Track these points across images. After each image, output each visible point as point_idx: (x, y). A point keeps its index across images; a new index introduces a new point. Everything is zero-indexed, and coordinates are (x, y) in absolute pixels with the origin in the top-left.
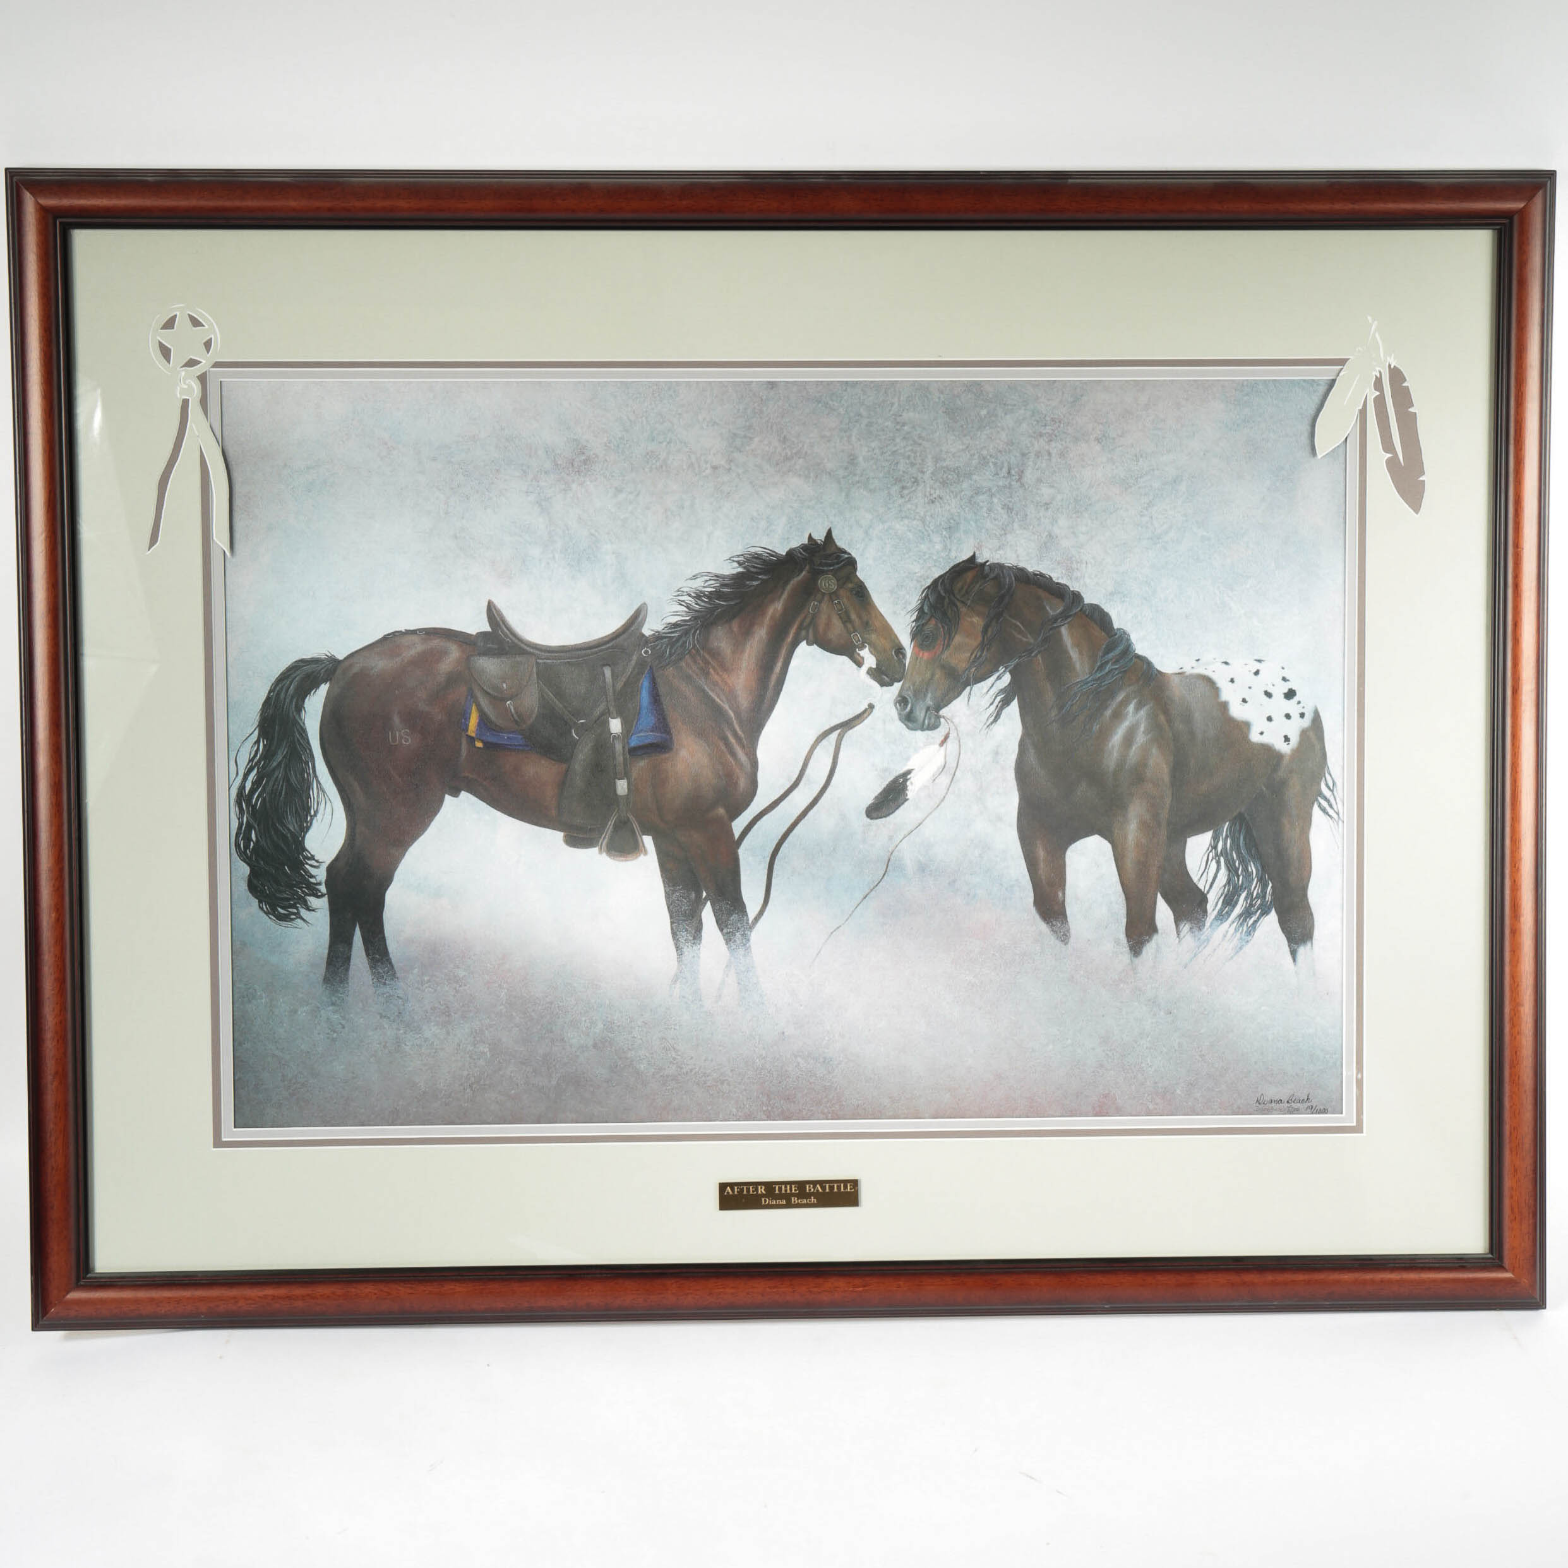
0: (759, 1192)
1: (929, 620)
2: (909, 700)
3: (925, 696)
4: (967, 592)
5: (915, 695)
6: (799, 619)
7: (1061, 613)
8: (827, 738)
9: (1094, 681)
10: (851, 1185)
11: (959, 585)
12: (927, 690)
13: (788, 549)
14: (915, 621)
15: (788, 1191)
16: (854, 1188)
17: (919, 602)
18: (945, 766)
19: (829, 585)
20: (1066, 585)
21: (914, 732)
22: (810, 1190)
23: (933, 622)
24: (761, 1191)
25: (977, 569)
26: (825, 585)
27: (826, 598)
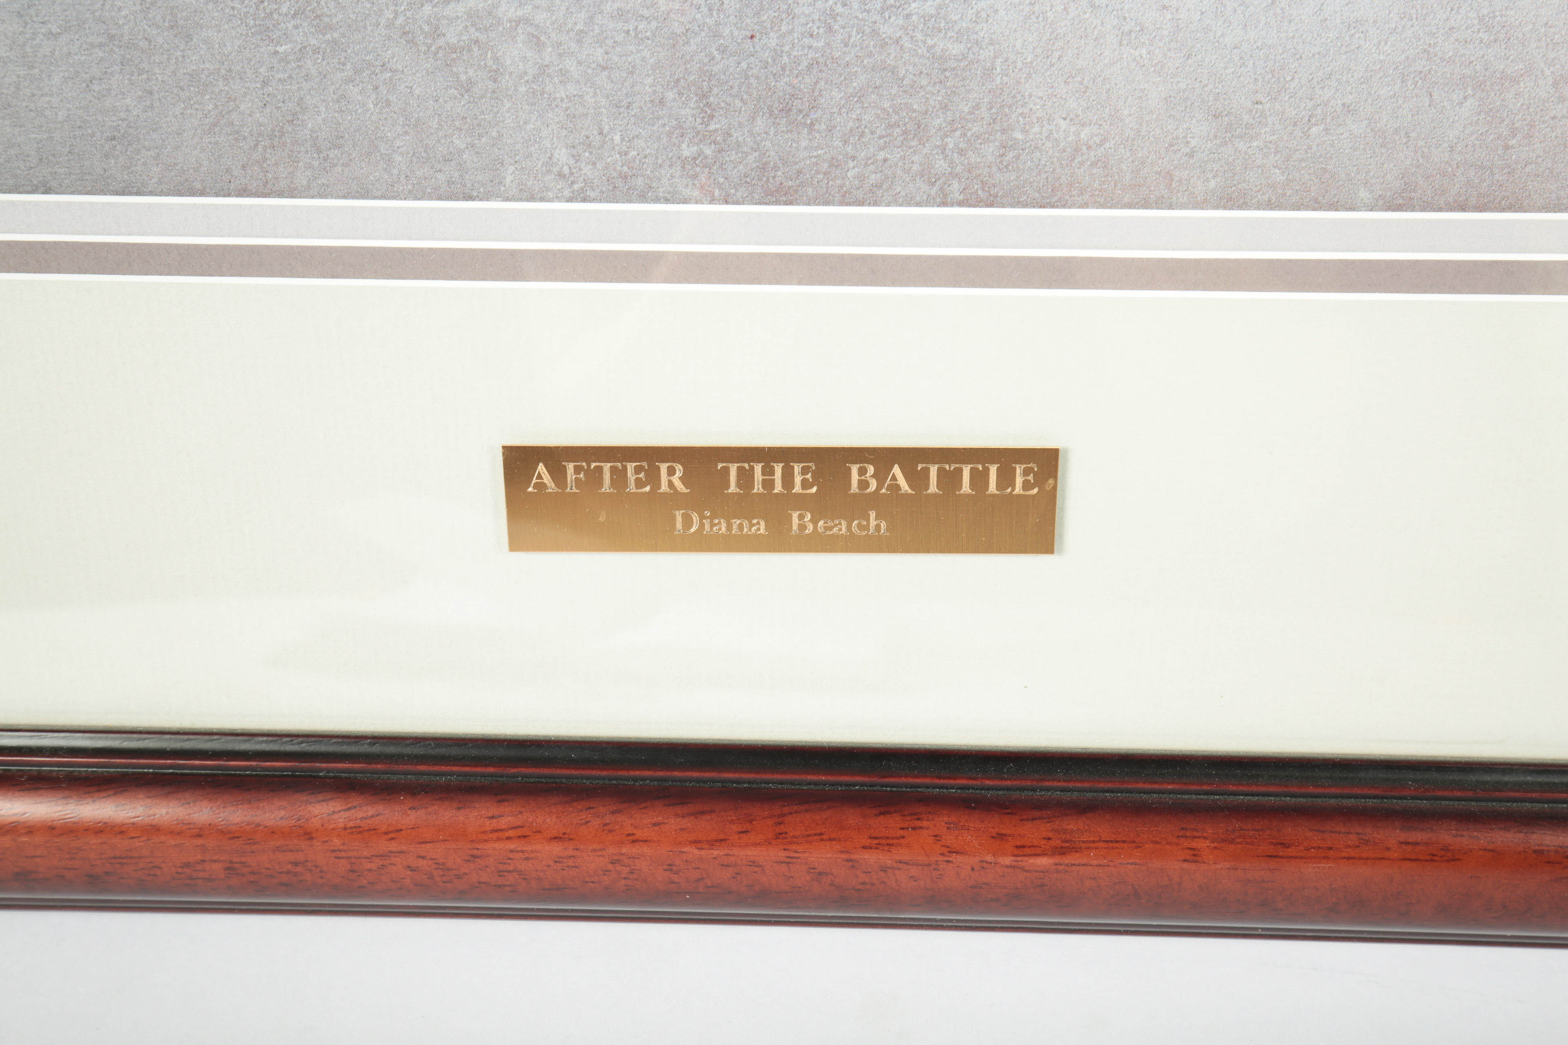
0: (664, 488)
10: (1026, 472)
15: (778, 488)
16: (1039, 482)
22: (863, 484)
24: (671, 484)
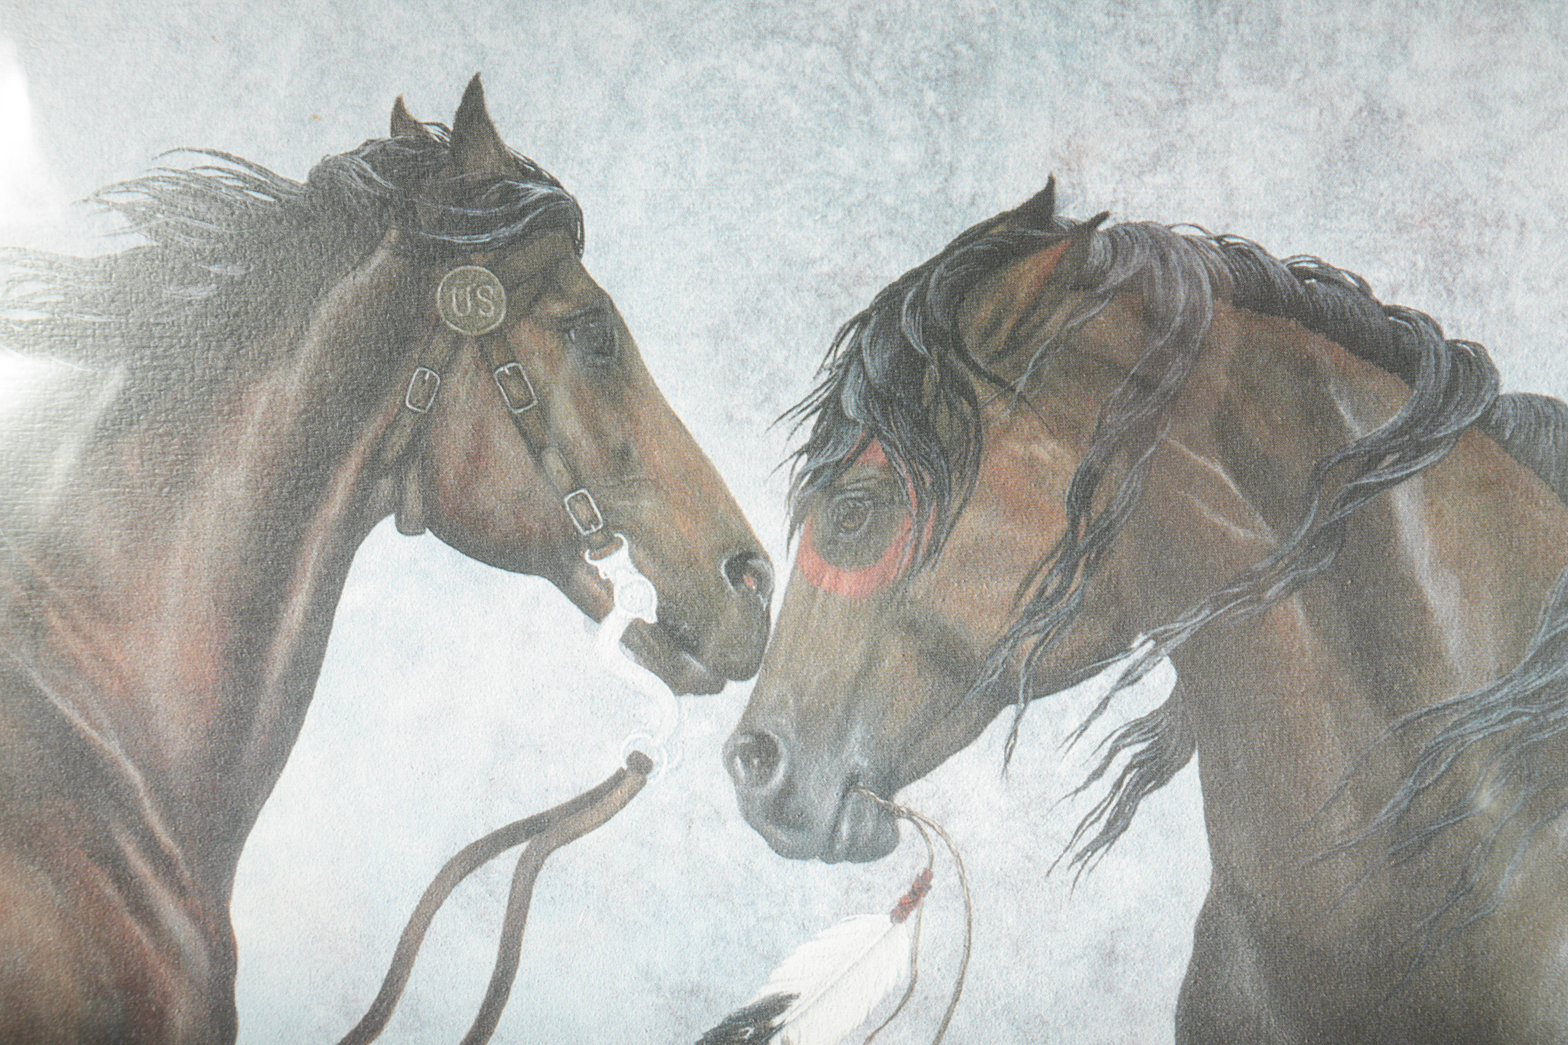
1: (863, 447)
2: (782, 748)
3: (841, 735)
4: (1014, 343)
5: (802, 730)
6: (370, 431)
7: (1397, 432)
8: (478, 871)
9: (1515, 702)
11: (985, 312)
12: (848, 710)
13: (317, 161)
14: (807, 449)
17: (825, 376)
18: (911, 989)
19: (477, 304)
20: (1426, 318)
21: (798, 863)
23: (877, 455)
25: (1059, 248)
26: (461, 305)
27: (467, 356)
